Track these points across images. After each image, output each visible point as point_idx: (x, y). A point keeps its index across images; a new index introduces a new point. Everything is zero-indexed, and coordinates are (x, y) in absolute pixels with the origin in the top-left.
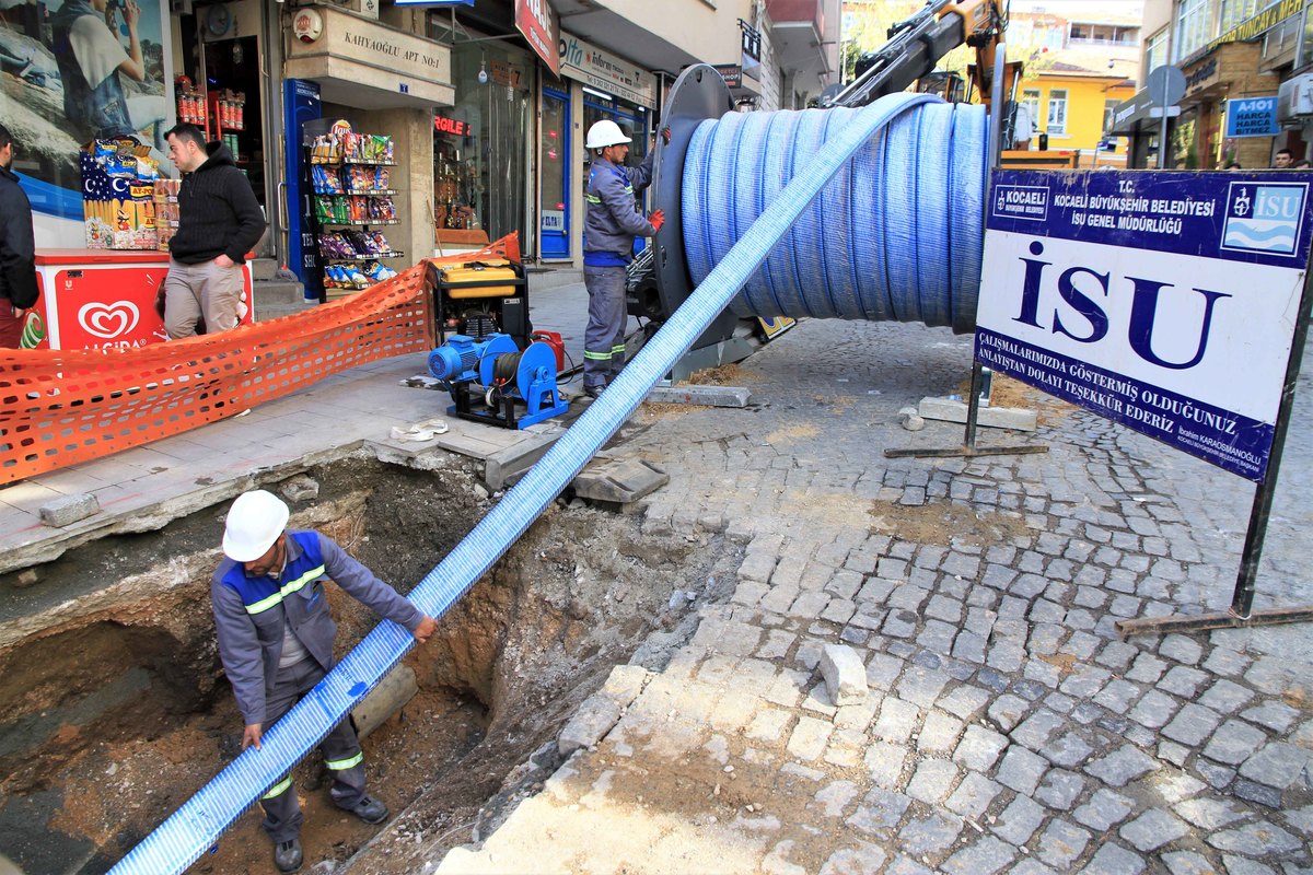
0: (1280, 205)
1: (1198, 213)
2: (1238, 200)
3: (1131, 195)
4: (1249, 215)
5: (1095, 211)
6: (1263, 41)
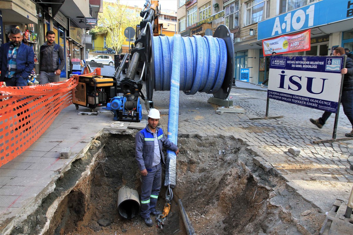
0: (337, 62)
1: (320, 64)
2: (328, 61)
3: (305, 61)
4: (331, 64)
5: (297, 64)
6: (212, 23)
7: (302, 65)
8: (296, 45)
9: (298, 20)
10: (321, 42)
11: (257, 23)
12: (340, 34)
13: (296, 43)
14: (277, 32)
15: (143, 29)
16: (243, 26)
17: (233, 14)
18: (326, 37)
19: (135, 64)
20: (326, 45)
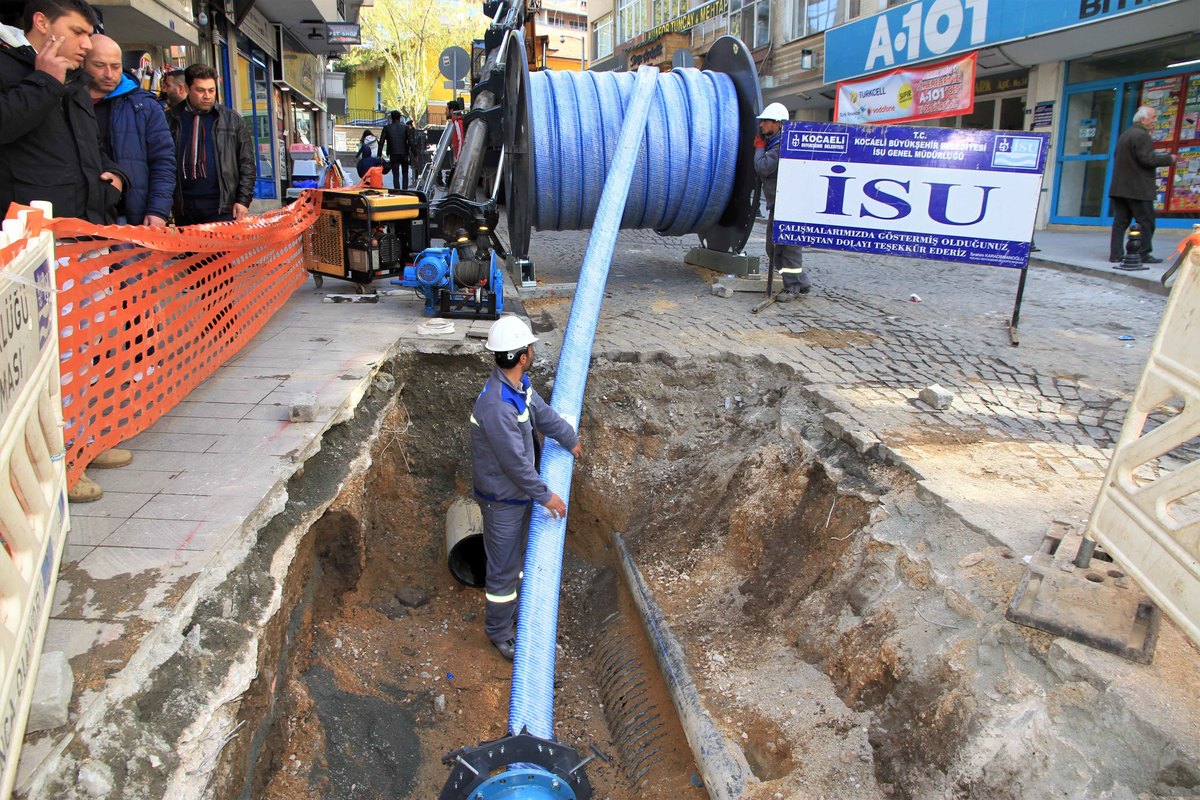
5: (893, 148)
6: (690, 34)
8: (935, 98)
9: (943, 24)
10: (1006, 90)
11: (823, 32)
12: (1058, 68)
13: (936, 91)
14: (880, 61)
15: (494, 51)
16: (781, 41)
17: (752, 8)
18: (1020, 76)
19: (477, 154)
20: (1020, 98)
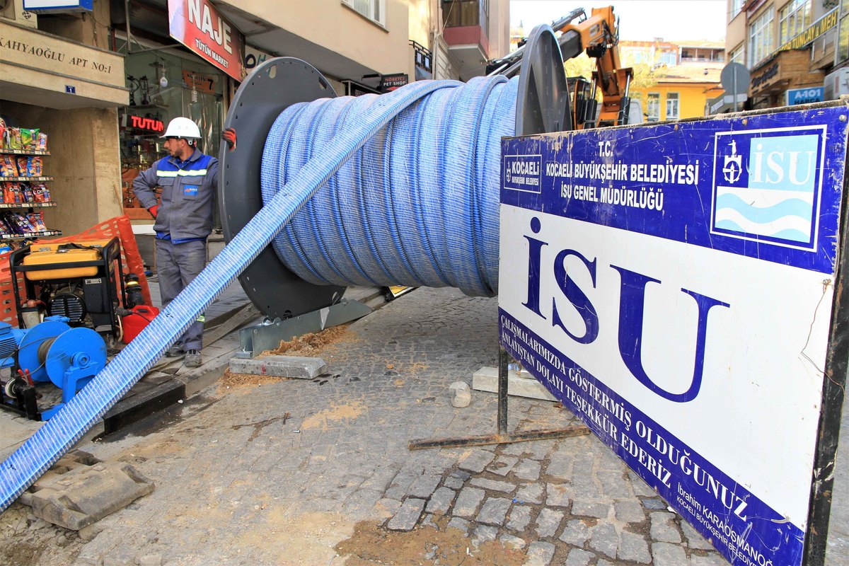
0: (785, 166)
1: (681, 181)
2: (727, 160)
3: (610, 160)
6: (811, 48)
7: (599, 184)
